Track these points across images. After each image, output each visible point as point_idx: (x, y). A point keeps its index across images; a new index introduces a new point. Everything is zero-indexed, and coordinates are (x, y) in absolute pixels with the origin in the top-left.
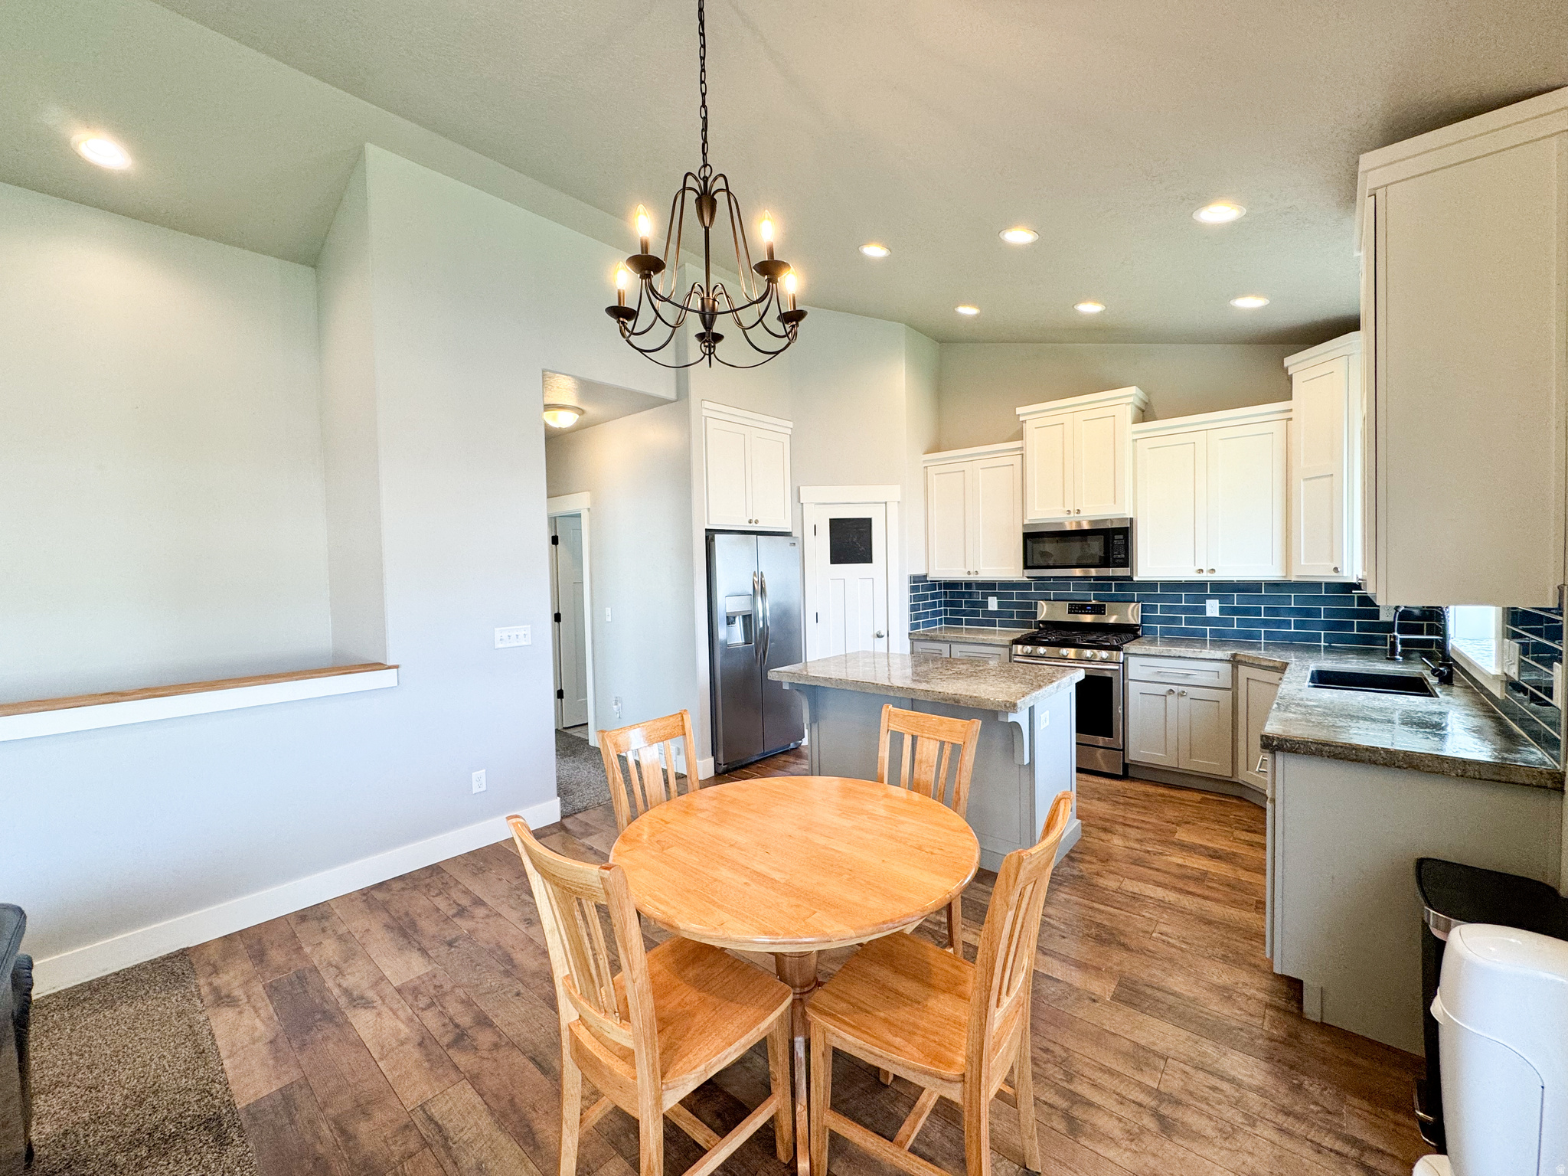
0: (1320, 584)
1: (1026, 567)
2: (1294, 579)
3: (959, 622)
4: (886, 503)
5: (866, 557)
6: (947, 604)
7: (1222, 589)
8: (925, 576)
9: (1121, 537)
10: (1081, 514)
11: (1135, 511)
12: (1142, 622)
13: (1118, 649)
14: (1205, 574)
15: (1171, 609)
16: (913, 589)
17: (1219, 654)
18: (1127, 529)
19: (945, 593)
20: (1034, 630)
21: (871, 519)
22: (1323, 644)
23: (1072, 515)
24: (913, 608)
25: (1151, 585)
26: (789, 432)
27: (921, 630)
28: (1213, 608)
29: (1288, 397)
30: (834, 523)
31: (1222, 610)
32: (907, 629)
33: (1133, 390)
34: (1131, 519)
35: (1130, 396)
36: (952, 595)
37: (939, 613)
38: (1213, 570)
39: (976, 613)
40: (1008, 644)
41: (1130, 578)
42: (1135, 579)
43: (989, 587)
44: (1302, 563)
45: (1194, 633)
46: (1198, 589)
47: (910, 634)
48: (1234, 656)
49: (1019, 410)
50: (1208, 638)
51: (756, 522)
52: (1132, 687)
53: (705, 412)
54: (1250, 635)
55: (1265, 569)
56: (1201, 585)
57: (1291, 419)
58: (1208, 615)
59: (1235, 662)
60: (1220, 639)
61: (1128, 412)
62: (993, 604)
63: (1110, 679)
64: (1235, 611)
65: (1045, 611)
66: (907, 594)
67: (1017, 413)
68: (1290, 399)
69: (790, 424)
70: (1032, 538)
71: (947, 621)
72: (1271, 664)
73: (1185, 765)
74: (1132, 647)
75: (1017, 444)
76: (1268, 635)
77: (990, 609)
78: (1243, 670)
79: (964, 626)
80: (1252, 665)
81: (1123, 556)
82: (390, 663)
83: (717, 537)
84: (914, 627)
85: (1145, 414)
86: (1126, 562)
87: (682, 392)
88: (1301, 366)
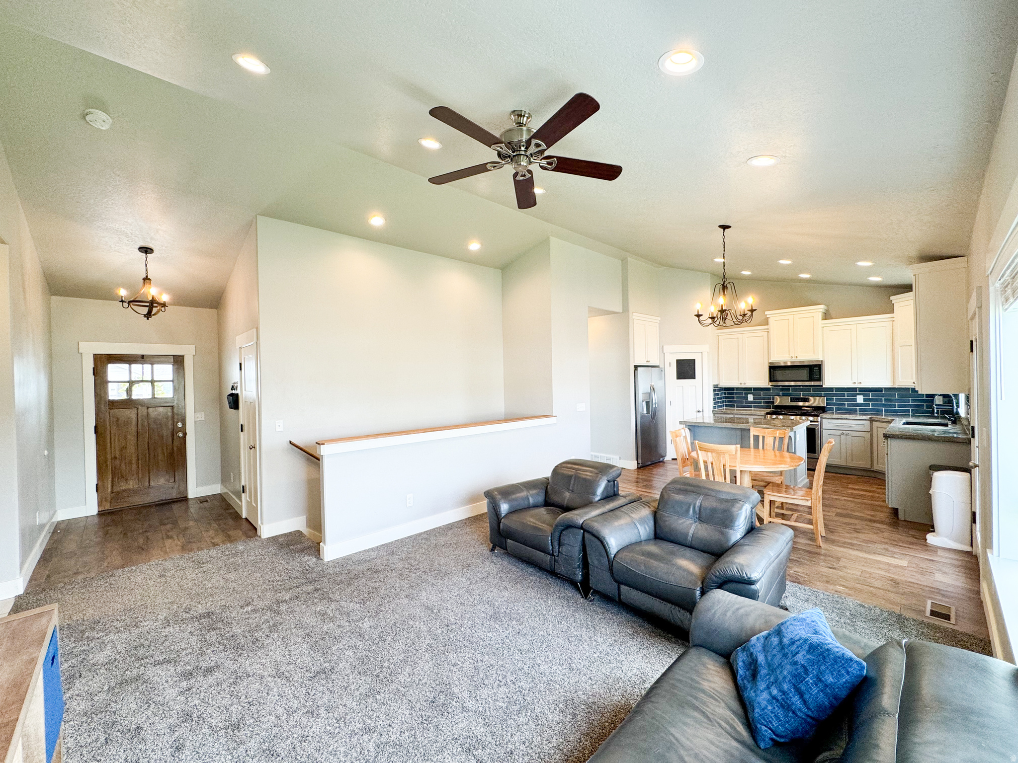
0: (909, 388)
1: (771, 381)
2: (897, 387)
3: (733, 406)
4: (702, 352)
5: (693, 377)
6: (726, 398)
7: (864, 391)
8: (718, 385)
9: (817, 368)
10: (798, 358)
11: (823, 356)
12: (827, 406)
13: (817, 416)
14: (856, 384)
15: (840, 400)
16: (714, 391)
17: (864, 417)
18: (820, 365)
19: (725, 393)
20: (772, 409)
21: (694, 360)
22: (910, 414)
23: (793, 359)
24: (714, 399)
25: (831, 389)
26: (659, 322)
27: (717, 409)
28: (860, 399)
29: (893, 312)
30: (678, 361)
31: (865, 400)
32: (712, 409)
33: (822, 306)
34: (822, 361)
35: (821, 308)
36: (729, 394)
37: (723, 402)
38: (861, 383)
39: (742, 402)
40: (763, 414)
41: (822, 386)
42: (824, 386)
43: (748, 390)
44: (900, 380)
45: (851, 410)
46: (853, 391)
47: (713, 411)
48: (871, 418)
49: (767, 313)
50: (858, 412)
51: (649, 361)
52: (825, 432)
53: (634, 317)
54: (878, 411)
55: (883, 381)
56: (854, 389)
57: (894, 321)
58: (858, 402)
59: (871, 420)
60: (864, 412)
61: (820, 315)
62: (751, 398)
63: (815, 429)
64: (870, 400)
65: (778, 401)
66: (712, 393)
67: (766, 314)
68: (893, 313)
69: (659, 319)
70: (774, 370)
71: (726, 406)
72: (887, 420)
73: (850, 464)
74: (824, 415)
75: (766, 327)
76: (886, 411)
77: (749, 400)
78: (875, 424)
79: (735, 408)
80: (879, 421)
81: (818, 376)
82: (554, 415)
83: (639, 368)
84: (715, 407)
85: (827, 316)
86: (820, 379)
87: (626, 309)
88: (898, 301)
